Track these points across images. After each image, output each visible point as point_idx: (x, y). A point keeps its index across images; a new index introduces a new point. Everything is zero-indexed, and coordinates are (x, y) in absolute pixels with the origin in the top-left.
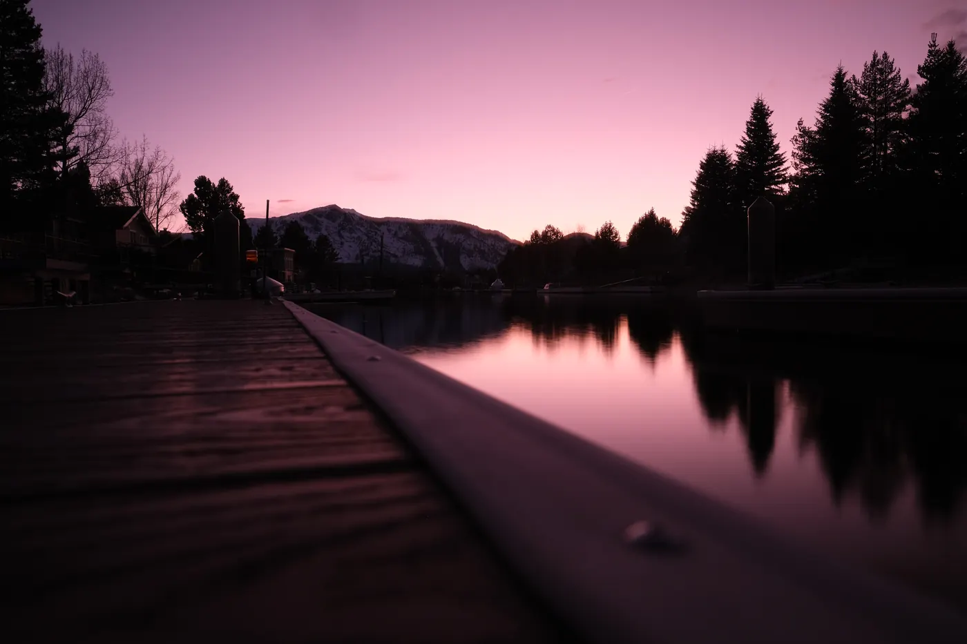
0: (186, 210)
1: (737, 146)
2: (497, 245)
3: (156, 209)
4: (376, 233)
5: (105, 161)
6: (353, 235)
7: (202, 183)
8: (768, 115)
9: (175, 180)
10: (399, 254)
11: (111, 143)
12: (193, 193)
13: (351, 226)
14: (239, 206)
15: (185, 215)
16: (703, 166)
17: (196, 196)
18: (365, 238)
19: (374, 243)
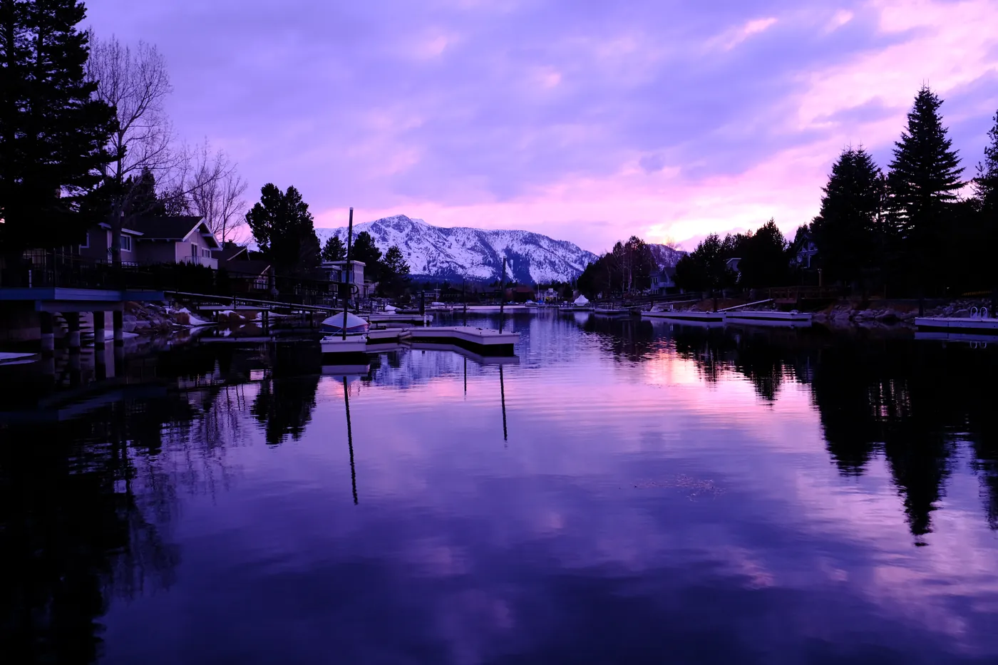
0: (252, 220)
1: (896, 144)
2: (568, 256)
3: (223, 220)
4: (444, 244)
5: (163, 166)
6: (421, 246)
7: (269, 190)
8: (937, 105)
9: (243, 188)
10: (467, 266)
11: (169, 146)
12: (260, 202)
13: (418, 237)
14: (308, 216)
15: (251, 226)
16: (836, 169)
17: (262, 205)
18: (433, 249)
19: (442, 254)
